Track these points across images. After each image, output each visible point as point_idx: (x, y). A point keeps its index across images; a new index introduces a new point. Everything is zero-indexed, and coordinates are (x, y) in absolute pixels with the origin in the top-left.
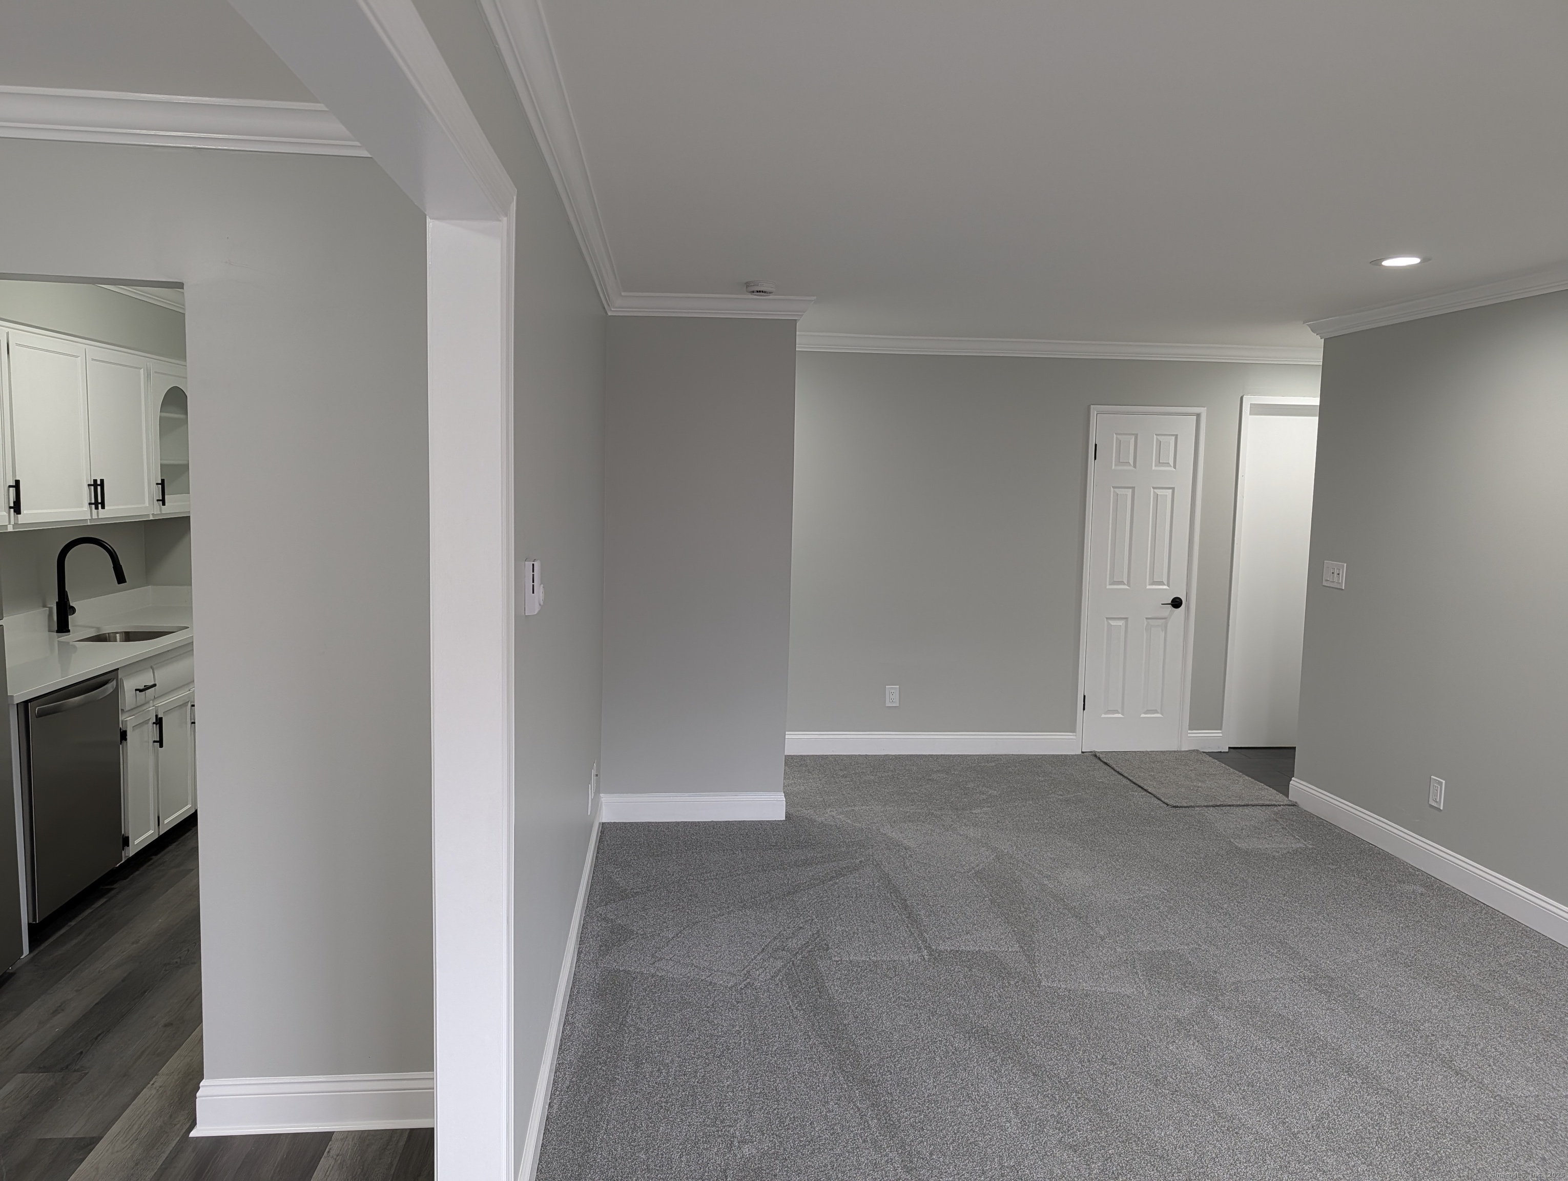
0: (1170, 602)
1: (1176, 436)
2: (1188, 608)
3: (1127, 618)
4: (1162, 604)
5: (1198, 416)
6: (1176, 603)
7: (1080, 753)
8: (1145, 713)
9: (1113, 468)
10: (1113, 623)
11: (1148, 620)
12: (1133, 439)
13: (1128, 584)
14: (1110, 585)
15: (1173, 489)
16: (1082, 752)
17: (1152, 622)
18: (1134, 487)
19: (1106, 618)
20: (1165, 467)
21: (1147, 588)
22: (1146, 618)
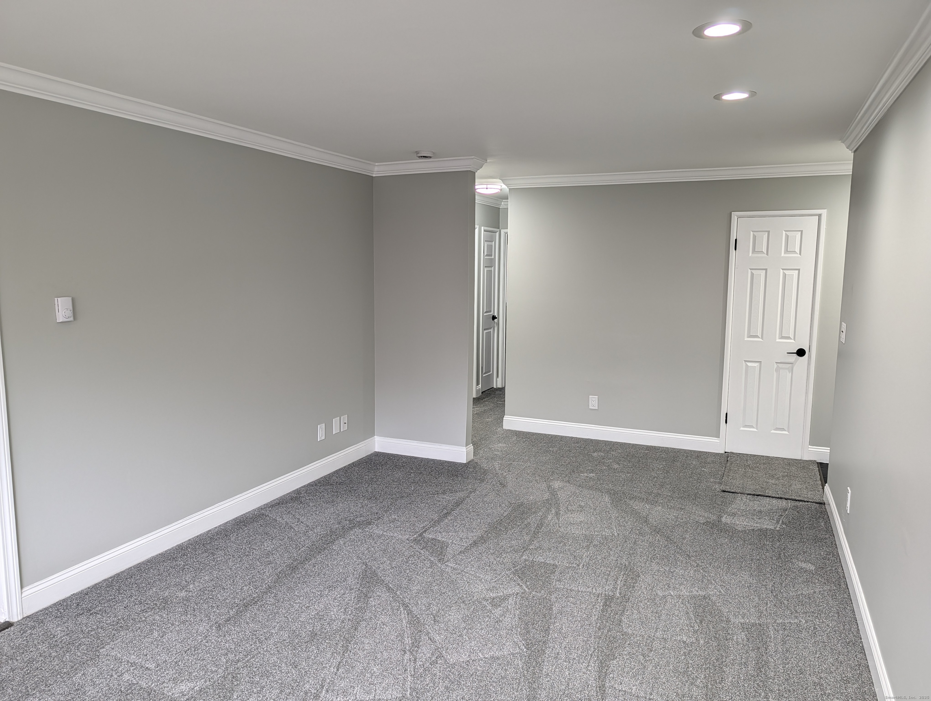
0: (795, 352)
1: (802, 231)
2: (810, 357)
3: (761, 362)
4: (787, 353)
5: (820, 216)
6: (801, 353)
7: (723, 452)
8: (775, 430)
9: (750, 255)
10: (749, 364)
11: (778, 364)
12: (767, 234)
13: (762, 338)
14: (748, 337)
15: (799, 270)
16: (725, 452)
17: (780, 365)
18: (767, 269)
19: (744, 361)
20: (793, 254)
21: (777, 341)
22: (776, 363)
